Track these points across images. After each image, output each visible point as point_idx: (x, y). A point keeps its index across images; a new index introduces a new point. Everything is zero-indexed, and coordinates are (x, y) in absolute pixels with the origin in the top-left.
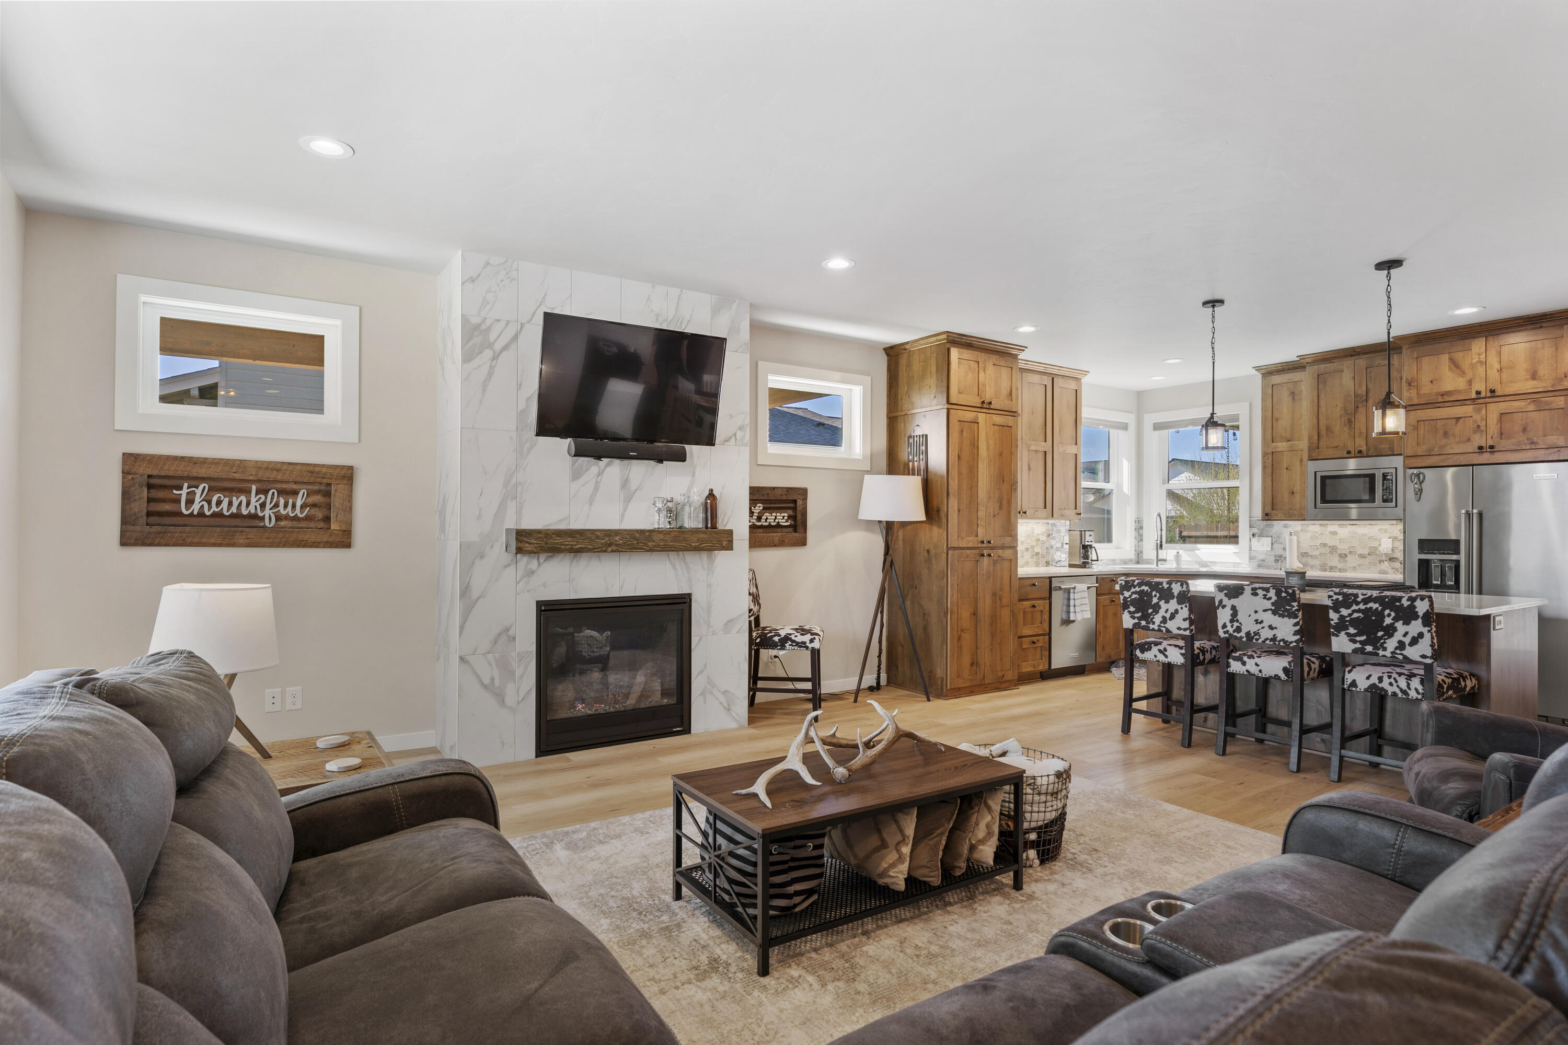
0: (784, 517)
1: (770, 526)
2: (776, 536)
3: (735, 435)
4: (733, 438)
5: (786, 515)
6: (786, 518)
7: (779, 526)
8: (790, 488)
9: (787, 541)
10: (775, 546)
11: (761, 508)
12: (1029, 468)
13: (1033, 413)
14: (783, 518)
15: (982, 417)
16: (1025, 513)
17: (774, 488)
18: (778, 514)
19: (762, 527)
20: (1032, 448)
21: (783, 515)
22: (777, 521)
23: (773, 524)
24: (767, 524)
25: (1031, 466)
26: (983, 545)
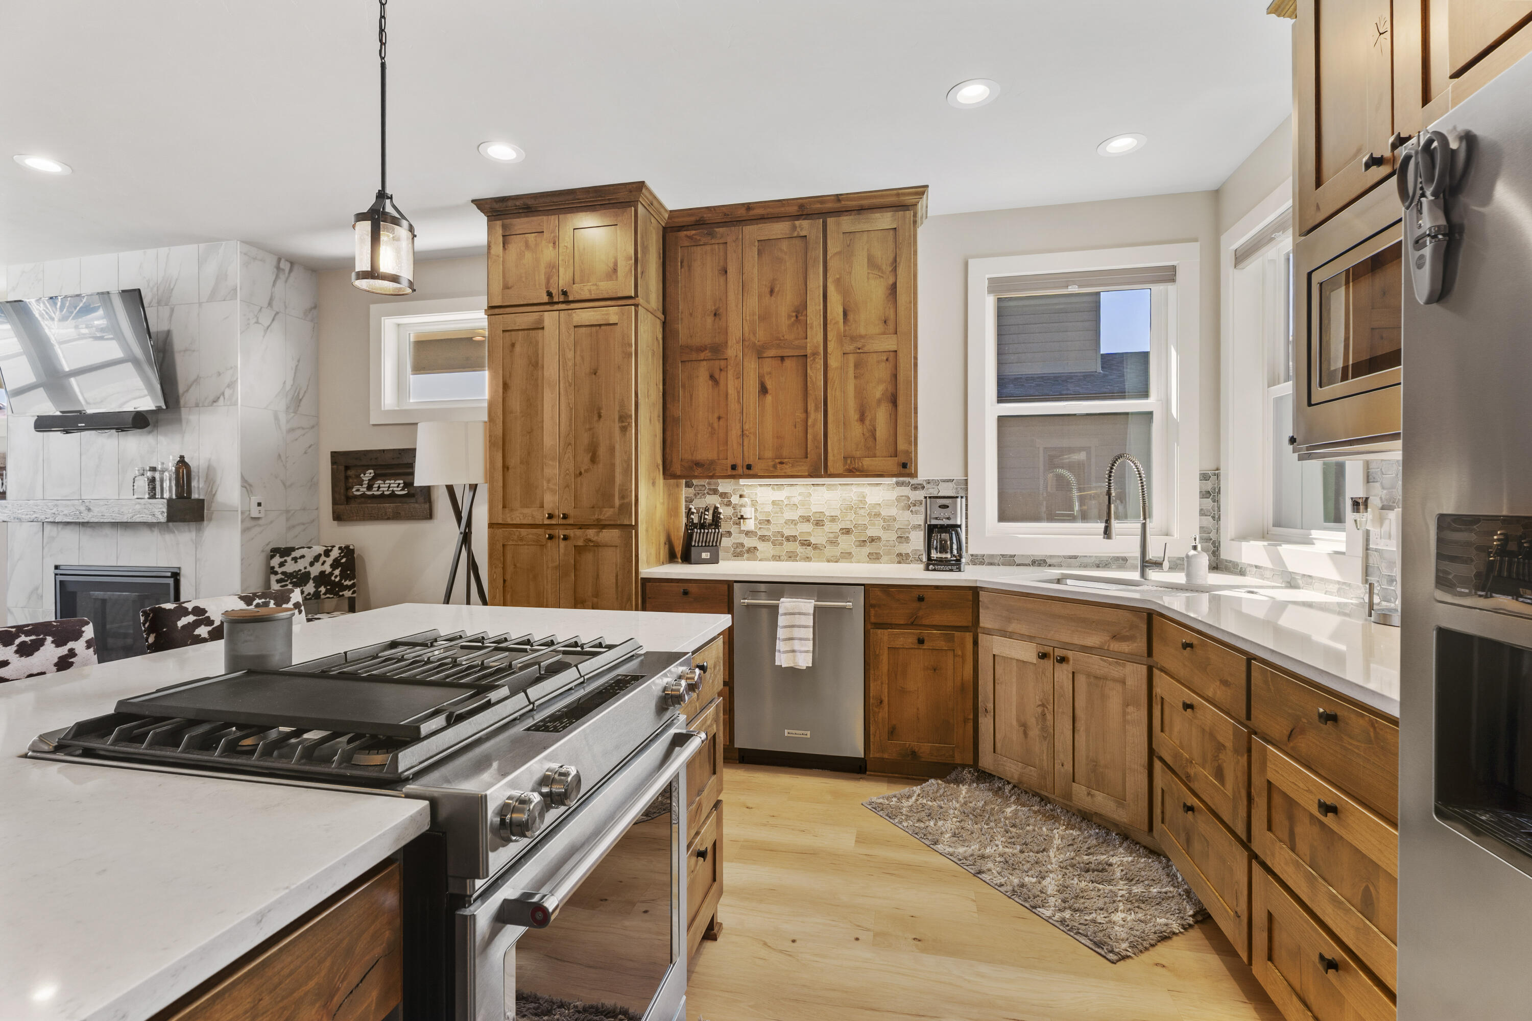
0: (399, 484)
1: (382, 496)
2: (389, 507)
3: (223, 394)
4: (222, 398)
5: (401, 482)
6: (401, 485)
7: (393, 495)
8: (403, 450)
9: (403, 513)
10: (388, 519)
11: (372, 475)
12: (764, 390)
13: (772, 292)
14: (398, 487)
15: (550, 318)
16: (749, 467)
17: (384, 451)
18: (392, 482)
19: (373, 496)
20: (772, 352)
21: (398, 482)
22: (391, 489)
23: (386, 493)
24: (379, 493)
25: (769, 385)
26: (553, 522)
